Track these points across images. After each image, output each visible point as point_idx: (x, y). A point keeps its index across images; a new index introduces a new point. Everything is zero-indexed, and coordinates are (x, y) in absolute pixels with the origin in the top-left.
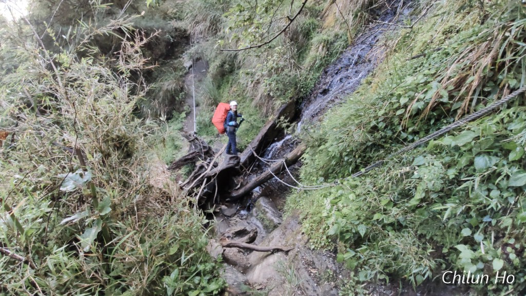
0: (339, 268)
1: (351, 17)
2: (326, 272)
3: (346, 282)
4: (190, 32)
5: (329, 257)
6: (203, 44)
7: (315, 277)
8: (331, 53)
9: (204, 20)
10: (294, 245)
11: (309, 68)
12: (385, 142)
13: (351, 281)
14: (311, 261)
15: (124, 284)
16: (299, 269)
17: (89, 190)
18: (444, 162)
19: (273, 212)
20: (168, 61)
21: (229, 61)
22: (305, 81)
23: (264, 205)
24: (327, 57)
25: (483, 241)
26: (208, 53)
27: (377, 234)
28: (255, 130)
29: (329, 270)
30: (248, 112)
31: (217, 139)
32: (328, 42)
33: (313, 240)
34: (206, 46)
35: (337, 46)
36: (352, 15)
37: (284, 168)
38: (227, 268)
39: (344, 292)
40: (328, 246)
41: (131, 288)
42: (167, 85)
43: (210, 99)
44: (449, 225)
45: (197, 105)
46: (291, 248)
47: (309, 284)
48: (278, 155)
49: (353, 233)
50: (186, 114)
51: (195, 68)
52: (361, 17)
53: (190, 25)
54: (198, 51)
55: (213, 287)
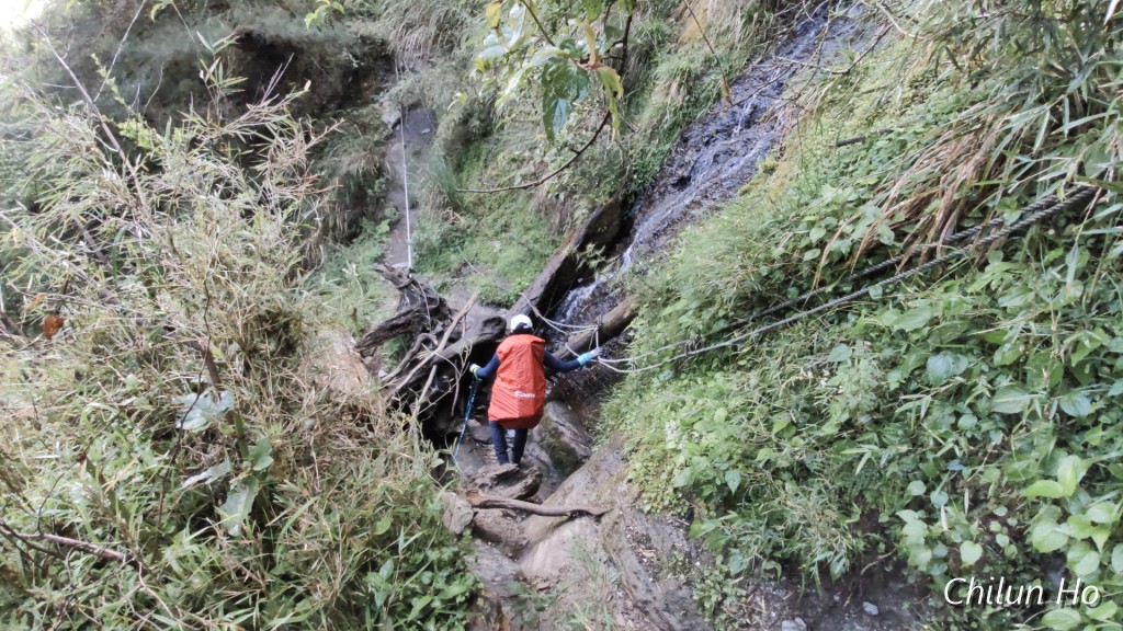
0: (696, 548)
1: (739, 22)
2: (670, 556)
3: (706, 573)
4: (395, 47)
5: (678, 527)
6: (425, 72)
7: (650, 566)
8: (697, 100)
9: (425, 20)
10: (612, 503)
11: (649, 131)
13: (717, 572)
14: (643, 535)
15: (300, 589)
16: (620, 550)
17: (231, 426)
18: (881, 358)
19: (575, 434)
20: (349, 110)
21: (481, 113)
22: (641, 158)
23: (555, 418)
24: (688, 107)
25: (946, 505)
26: (435, 93)
27: (763, 487)
28: (536, 262)
29: (675, 553)
30: (523, 223)
31: (456, 280)
32: (689, 76)
33: (648, 495)
34: (430, 79)
35: (709, 85)
36: (742, 17)
38: (483, 548)
39: (702, 594)
40: (676, 505)
41: (315, 597)
42: (347, 162)
43: (441, 193)
44: (888, 475)
45: (414, 206)
46: (605, 510)
47: (639, 578)
48: (584, 314)
49: (717, 486)
50: (389, 224)
51: (408, 126)
52: (760, 22)
53: (394, 32)
54: (414, 89)
55: (456, 590)
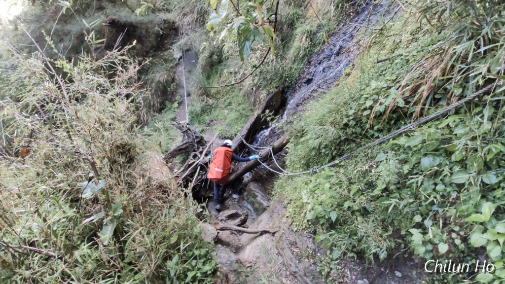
0: (318, 247)
1: (333, 8)
2: (306, 251)
3: (323, 259)
4: (179, 24)
5: (310, 238)
6: (192, 35)
7: (297, 255)
8: (315, 44)
9: (192, 12)
10: (280, 227)
11: (293, 58)
12: (356, 137)
13: (327, 258)
14: (294, 242)
15: (136, 269)
16: (283, 248)
17: (104, 196)
18: (400, 159)
19: (263, 196)
20: (159, 53)
21: (218, 52)
22: (290, 71)
23: (254, 189)
24: (310, 47)
25: (431, 226)
26: (196, 44)
27: (347, 219)
28: (244, 119)
29: (308, 249)
30: (237, 101)
31: (208, 128)
32: (311, 33)
33: (296, 223)
34: (195, 38)
35: (320, 37)
36: (334, 6)
37: (271, 156)
38: (221, 249)
39: (321, 268)
40: (308, 228)
41: (143, 272)
42: (159, 76)
43: (201, 89)
44: (404, 212)
45: (189, 95)
46: (277, 230)
47: (292, 261)
48: (266, 142)
49: (326, 219)
50: (178, 103)
51: (185, 59)
52: (342, 8)
53: (178, 17)
54: (188, 42)
55: (207, 268)
